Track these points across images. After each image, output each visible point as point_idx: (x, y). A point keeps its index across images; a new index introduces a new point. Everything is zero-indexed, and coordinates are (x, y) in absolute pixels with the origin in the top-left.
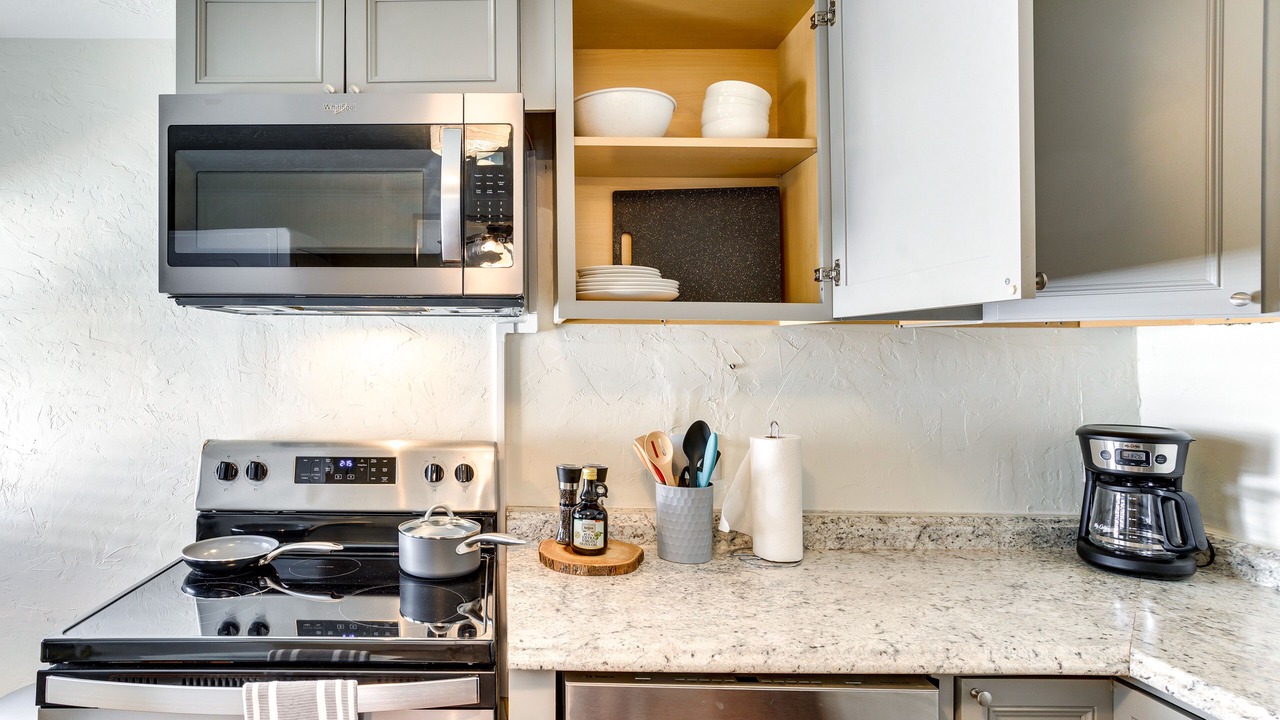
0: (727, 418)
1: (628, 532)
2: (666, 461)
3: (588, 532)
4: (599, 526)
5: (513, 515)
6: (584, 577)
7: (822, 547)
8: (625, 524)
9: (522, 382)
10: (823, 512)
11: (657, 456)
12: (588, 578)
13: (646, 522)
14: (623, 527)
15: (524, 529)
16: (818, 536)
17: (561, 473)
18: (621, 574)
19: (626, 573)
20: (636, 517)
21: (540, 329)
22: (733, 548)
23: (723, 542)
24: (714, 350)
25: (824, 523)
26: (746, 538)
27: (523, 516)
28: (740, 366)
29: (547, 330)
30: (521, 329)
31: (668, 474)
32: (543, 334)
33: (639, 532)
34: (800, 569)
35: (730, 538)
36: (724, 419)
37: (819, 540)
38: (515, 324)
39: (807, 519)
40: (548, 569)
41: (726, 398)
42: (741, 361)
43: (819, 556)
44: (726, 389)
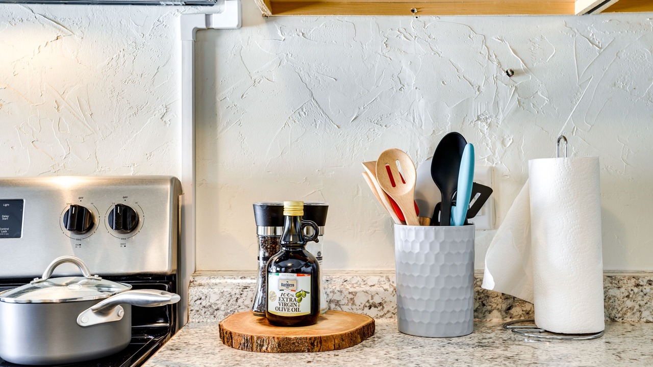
0: (503, 143)
1: (361, 300)
2: (405, 193)
3: (286, 291)
4: (304, 282)
5: (199, 280)
6: (271, 355)
7: (636, 318)
8: (358, 289)
9: (219, 97)
10: (638, 272)
11: (394, 185)
12: (277, 355)
13: (387, 286)
14: (354, 294)
15: (213, 299)
16: (629, 303)
17: (259, 213)
18: (329, 350)
19: (339, 348)
20: (373, 280)
21: (242, 24)
22: (508, 320)
23: (495, 313)
24: (484, 51)
25: (638, 285)
26: (527, 307)
27: (213, 281)
28: (521, 73)
29: (253, 24)
30: (215, 23)
31: (409, 210)
32: (247, 31)
33: (377, 300)
34: (599, 343)
35: (504, 306)
36: (499, 145)
37: (632, 309)
38: (207, 17)
39: (611, 279)
40: (226, 347)
41: (501, 117)
42: (521, 66)
43: (630, 328)
44: (501, 104)
